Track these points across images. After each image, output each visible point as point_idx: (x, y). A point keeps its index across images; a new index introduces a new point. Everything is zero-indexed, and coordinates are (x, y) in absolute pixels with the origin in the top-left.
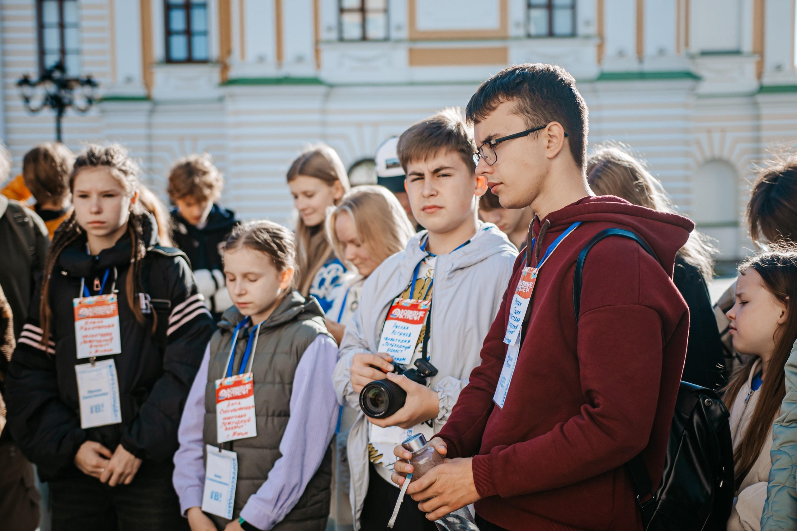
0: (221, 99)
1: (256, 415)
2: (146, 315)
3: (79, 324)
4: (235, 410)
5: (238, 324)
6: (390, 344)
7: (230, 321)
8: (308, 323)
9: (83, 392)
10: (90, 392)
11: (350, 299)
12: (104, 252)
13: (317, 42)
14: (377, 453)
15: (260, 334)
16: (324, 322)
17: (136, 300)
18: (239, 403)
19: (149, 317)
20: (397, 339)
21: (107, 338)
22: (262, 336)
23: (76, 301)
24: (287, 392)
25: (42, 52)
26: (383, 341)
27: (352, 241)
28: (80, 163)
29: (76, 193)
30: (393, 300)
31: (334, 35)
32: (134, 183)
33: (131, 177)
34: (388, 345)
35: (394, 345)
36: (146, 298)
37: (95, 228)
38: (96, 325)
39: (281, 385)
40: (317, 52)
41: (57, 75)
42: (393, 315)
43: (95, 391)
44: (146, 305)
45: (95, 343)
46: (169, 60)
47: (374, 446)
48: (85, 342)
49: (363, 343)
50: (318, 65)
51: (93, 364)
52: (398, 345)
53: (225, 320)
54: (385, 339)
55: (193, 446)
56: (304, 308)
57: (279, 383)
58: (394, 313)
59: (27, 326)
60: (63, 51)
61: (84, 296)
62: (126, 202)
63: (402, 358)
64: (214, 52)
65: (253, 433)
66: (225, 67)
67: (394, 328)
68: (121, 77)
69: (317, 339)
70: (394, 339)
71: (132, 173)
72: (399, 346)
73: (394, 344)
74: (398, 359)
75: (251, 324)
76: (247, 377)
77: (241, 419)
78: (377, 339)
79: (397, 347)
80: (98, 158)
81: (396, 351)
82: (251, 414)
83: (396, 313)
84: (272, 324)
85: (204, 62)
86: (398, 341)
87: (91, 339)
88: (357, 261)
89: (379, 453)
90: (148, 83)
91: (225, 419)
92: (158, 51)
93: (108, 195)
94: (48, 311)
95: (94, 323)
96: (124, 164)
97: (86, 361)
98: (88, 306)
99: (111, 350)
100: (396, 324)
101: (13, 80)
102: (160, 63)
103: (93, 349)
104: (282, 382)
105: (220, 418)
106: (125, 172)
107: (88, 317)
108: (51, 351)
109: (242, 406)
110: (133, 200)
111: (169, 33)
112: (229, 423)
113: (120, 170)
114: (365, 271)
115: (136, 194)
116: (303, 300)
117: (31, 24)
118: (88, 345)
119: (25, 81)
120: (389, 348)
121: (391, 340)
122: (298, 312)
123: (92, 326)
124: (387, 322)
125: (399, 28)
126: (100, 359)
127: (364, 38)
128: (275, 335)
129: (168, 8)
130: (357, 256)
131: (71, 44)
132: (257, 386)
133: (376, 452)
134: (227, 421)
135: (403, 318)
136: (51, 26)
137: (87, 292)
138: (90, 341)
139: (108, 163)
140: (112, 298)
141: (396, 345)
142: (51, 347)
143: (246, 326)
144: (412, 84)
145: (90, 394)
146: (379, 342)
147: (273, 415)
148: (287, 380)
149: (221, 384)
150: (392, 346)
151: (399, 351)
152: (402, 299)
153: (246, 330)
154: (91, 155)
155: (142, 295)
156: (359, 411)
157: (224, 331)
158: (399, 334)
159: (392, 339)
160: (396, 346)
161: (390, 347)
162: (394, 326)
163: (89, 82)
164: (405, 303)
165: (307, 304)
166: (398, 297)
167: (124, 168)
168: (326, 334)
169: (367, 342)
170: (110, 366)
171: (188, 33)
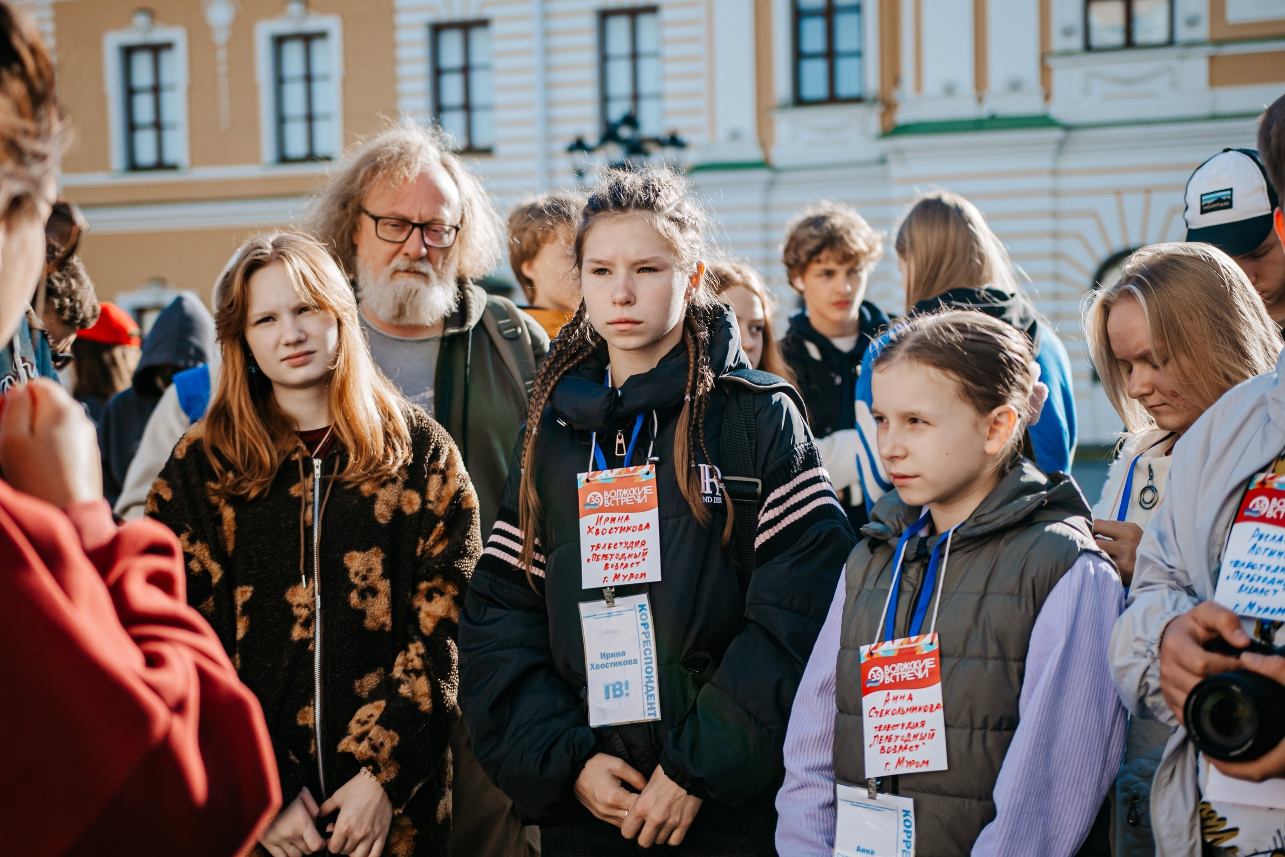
0: (883, 161)
1: (947, 726)
2: (712, 507)
3: (585, 522)
4: (901, 711)
5: (905, 529)
6: (1245, 576)
7: (888, 523)
8: (1057, 528)
9: (591, 656)
10: (603, 655)
11: (1140, 482)
12: (633, 380)
13: (1045, 56)
14: (1224, 825)
15: (950, 553)
16: (1090, 527)
17: (693, 475)
18: (910, 698)
19: (717, 511)
20: (1262, 566)
21: (638, 550)
22: (956, 555)
23: (582, 477)
24: (1014, 678)
25: (605, 99)
26: (1227, 569)
27: (1144, 358)
28: (596, 207)
29: (587, 266)
30: (1251, 478)
31: (1076, 42)
32: (697, 246)
33: (691, 235)
34: (1240, 578)
35: (1256, 578)
36: (712, 474)
37: (622, 333)
38: (617, 524)
39: (999, 662)
40: (1045, 71)
41: (625, 132)
42: (1250, 511)
43: (613, 655)
44: (712, 485)
45: (614, 561)
46: (799, 101)
47: (1214, 807)
48: (596, 557)
49: (1179, 575)
50: (1047, 97)
51: (611, 603)
52: (1266, 578)
53: (878, 520)
54: (1233, 564)
55: (815, 778)
56: (1047, 497)
57: (996, 658)
58: (1254, 506)
59: (499, 525)
60: (635, 97)
61: (596, 468)
62: (680, 282)
63: (1277, 609)
64: (872, 84)
65: (939, 763)
66: (888, 106)
67: (1255, 540)
68: (722, 134)
69: (1078, 565)
70: (1256, 565)
71: (694, 226)
72: (1269, 579)
73: (1255, 575)
74: (1267, 609)
75: (933, 530)
76: (926, 642)
77: (913, 732)
78: (1214, 566)
79: (1263, 581)
80: (630, 196)
81: (1262, 591)
82: (936, 721)
83: (1257, 506)
84: (979, 531)
85: (857, 100)
86: (1264, 568)
87: (606, 551)
88: (1153, 400)
89: (1228, 826)
90: (764, 141)
91: (879, 728)
92: (782, 87)
93: (645, 268)
94: (533, 497)
95: (613, 520)
96: (678, 210)
97: (596, 594)
98: (603, 487)
99: (644, 575)
100: (1258, 529)
101: (561, 145)
102: (784, 107)
103: (611, 573)
104: (1003, 657)
105: (869, 724)
106: (680, 224)
107: (603, 509)
108: (537, 571)
109: (915, 703)
110: (694, 279)
111: (798, 56)
112: (889, 739)
113: (672, 219)
114: (1172, 420)
115: (700, 267)
116: (1043, 479)
117: (590, 57)
118: (603, 563)
119: (579, 145)
120: (1243, 586)
121: (1248, 567)
122: (1034, 506)
123: (608, 526)
124: (1236, 526)
125: (1192, 22)
126: (623, 591)
127: (1129, 43)
128: (986, 554)
129: (798, 15)
130: (1154, 388)
131: (647, 85)
132: (949, 663)
133: (1221, 823)
134: (884, 733)
135: (1275, 516)
136: (619, 57)
137: (602, 461)
138: (605, 556)
139: (648, 205)
140: (646, 473)
141: (1259, 578)
142: (537, 564)
143: (923, 533)
144: (1214, 117)
145: (604, 661)
146: (1218, 571)
147: (984, 727)
148: (1012, 652)
149: (871, 654)
150: (1252, 580)
151: (1268, 591)
152: (1270, 475)
153: (924, 540)
154: (617, 191)
155: (704, 468)
156: (1177, 728)
157: (876, 543)
158: (1268, 552)
159: (1250, 563)
160: (1261, 580)
161: (1247, 583)
162: (1253, 536)
163: (674, 141)
164: (1280, 484)
165: (1054, 489)
166: (1263, 470)
167: (678, 215)
168: (1097, 554)
169: (1186, 573)
170: (642, 607)
171: (830, 55)
